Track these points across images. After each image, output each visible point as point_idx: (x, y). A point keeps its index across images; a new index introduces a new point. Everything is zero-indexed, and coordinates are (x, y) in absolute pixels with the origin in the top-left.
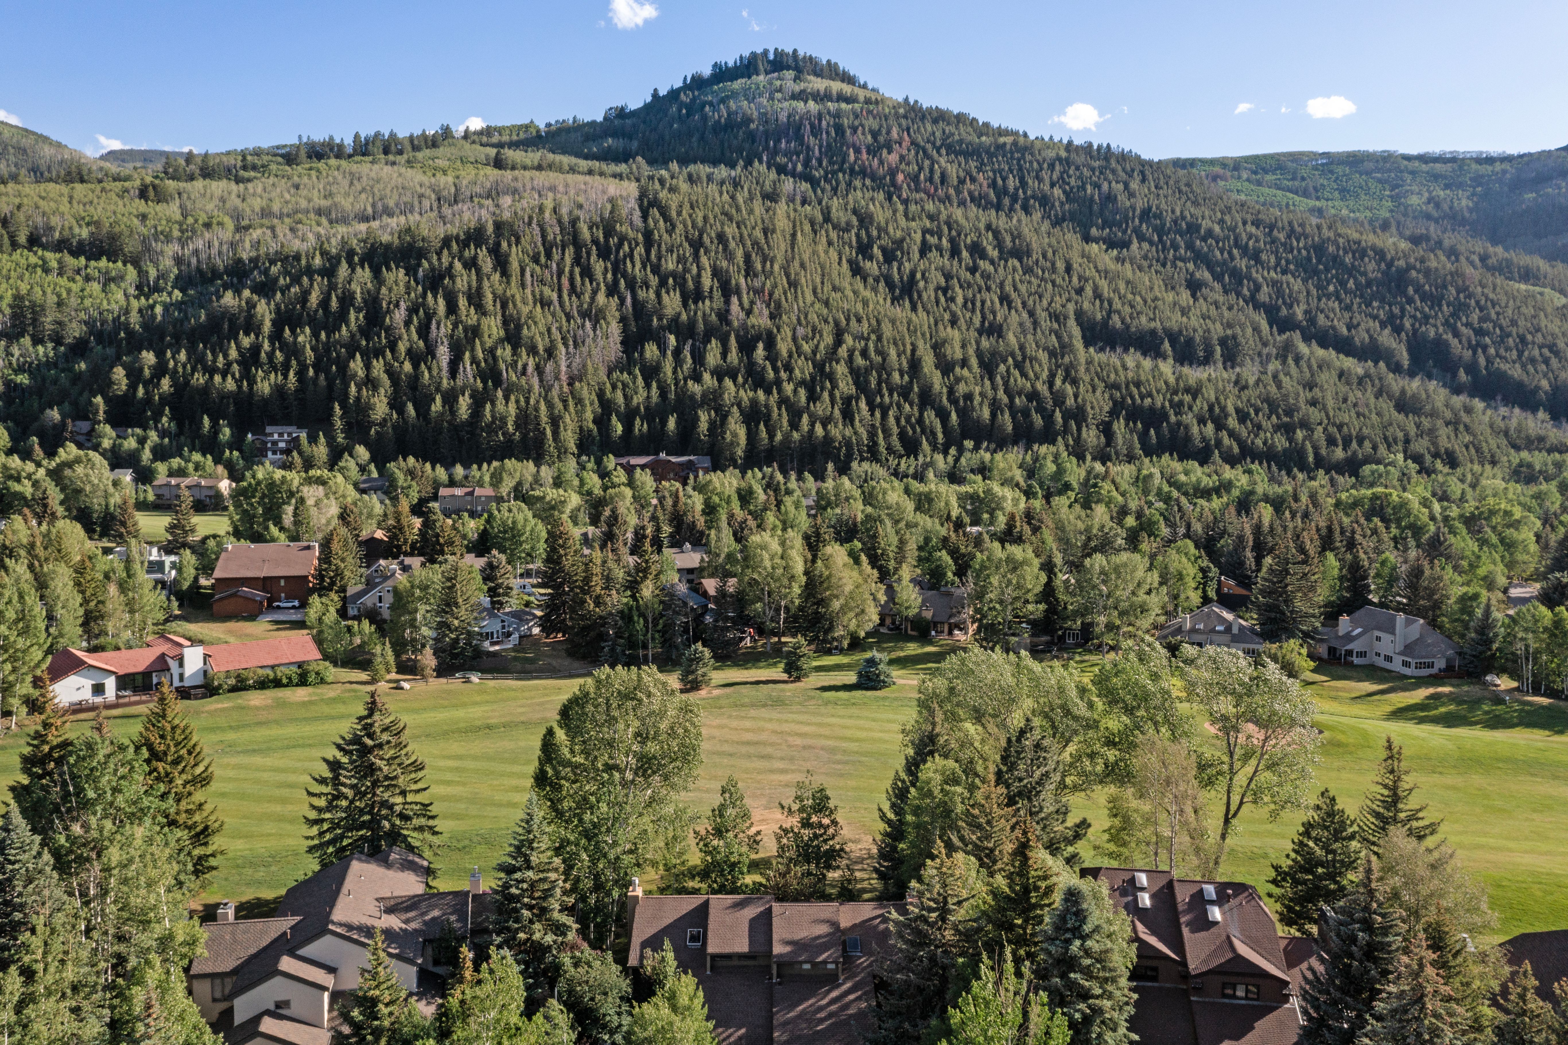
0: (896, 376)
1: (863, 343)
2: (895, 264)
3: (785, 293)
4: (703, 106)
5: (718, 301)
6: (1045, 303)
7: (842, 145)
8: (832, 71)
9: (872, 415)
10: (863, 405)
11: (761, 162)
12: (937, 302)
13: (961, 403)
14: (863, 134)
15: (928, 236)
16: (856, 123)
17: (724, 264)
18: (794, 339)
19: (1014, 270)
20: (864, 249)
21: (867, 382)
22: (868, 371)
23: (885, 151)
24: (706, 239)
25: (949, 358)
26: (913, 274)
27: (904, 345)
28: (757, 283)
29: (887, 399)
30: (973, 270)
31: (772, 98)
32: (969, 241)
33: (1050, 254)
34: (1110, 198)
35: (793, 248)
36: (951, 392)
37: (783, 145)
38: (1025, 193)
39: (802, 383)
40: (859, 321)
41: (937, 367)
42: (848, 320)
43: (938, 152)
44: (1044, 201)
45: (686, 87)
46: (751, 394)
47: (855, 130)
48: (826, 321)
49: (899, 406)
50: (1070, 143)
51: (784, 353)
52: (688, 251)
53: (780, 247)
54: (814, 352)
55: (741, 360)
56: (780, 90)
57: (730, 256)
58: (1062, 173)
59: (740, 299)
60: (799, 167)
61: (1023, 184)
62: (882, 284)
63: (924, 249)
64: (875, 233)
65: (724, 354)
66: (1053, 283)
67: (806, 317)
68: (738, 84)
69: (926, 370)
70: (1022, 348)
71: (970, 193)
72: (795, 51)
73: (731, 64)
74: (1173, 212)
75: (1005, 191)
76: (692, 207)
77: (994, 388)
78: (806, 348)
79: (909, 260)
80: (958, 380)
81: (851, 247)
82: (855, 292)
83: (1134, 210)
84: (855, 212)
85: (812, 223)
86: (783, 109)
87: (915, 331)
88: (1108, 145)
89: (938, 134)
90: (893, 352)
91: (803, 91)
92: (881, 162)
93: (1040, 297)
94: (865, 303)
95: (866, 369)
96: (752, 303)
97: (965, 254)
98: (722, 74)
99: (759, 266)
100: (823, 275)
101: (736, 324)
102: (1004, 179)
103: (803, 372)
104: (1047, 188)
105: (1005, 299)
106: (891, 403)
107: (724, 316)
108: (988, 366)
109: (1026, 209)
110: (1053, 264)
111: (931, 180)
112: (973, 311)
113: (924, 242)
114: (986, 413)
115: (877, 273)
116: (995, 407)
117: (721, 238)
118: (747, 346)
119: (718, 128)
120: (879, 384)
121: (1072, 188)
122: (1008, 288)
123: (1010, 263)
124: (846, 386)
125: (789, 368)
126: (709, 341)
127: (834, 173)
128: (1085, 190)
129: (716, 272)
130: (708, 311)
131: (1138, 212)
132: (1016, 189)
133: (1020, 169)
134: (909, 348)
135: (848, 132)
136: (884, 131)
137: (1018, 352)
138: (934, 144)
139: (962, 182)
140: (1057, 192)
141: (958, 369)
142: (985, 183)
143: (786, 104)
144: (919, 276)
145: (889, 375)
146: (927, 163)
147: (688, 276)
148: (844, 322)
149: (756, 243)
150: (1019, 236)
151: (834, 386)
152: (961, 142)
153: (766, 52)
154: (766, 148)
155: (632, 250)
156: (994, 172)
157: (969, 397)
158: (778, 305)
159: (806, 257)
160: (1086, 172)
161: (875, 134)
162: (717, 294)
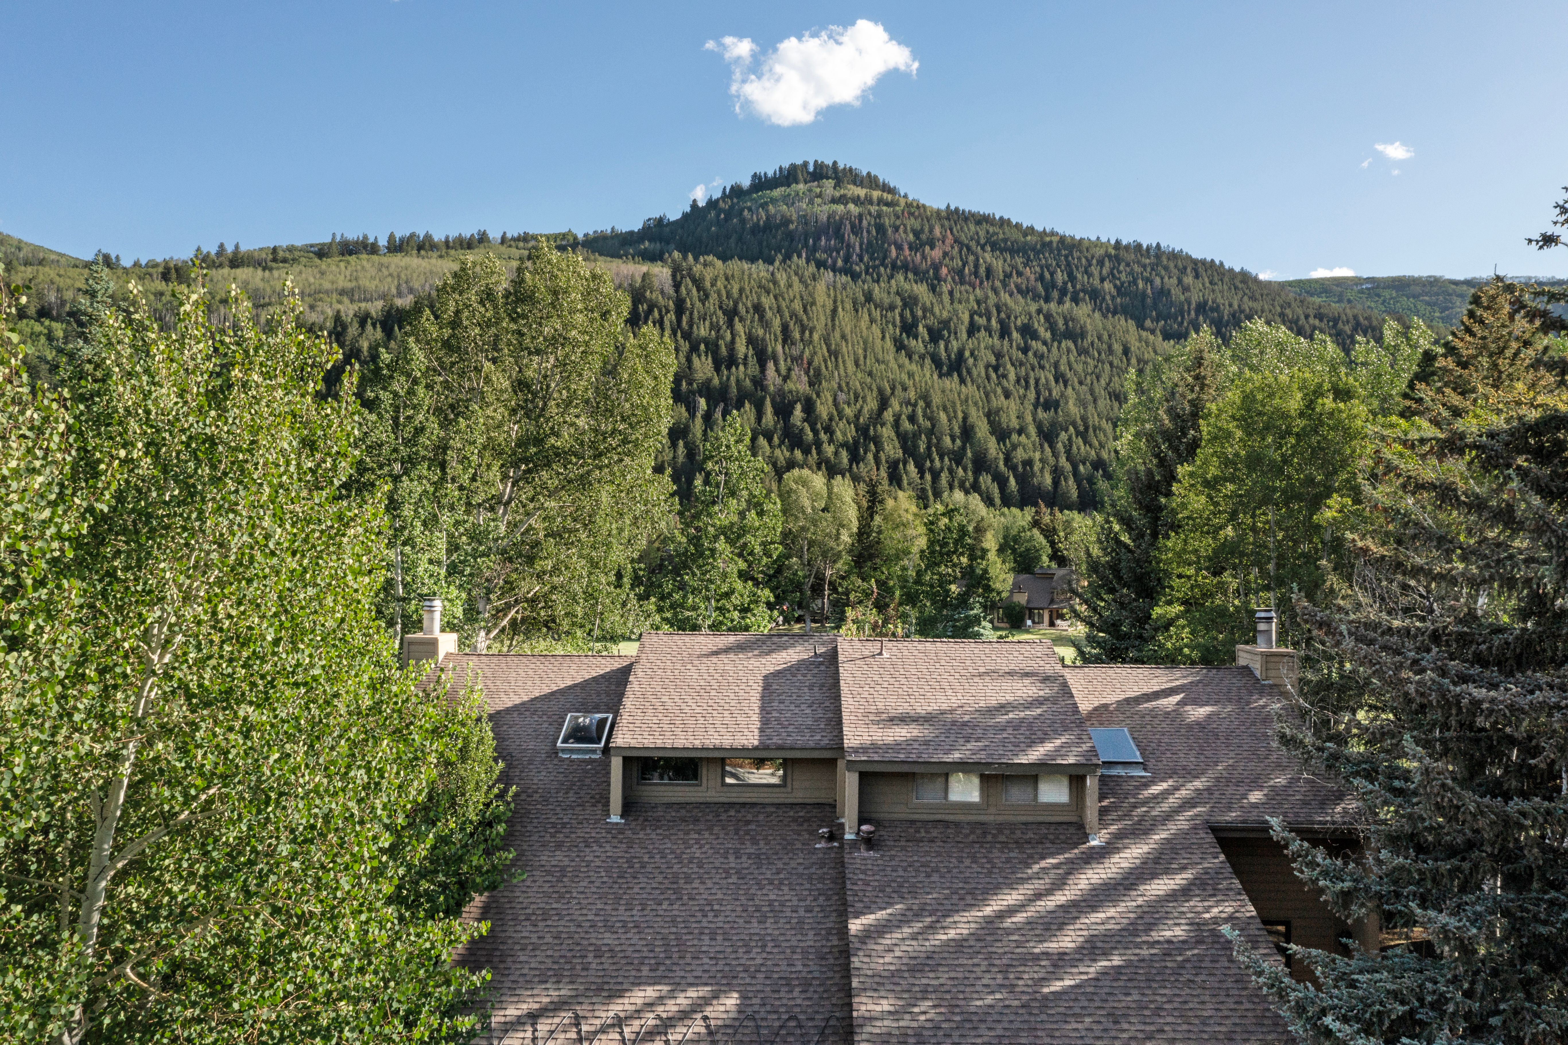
0: (947, 440)
1: (910, 409)
2: (942, 344)
3: (825, 361)
4: (742, 210)
5: (753, 368)
6: (1103, 382)
7: (883, 243)
8: (871, 181)
9: (922, 478)
10: (912, 467)
11: (799, 256)
12: (988, 378)
13: (1020, 469)
14: (905, 232)
15: (976, 317)
16: (898, 222)
17: (761, 332)
18: (835, 403)
19: (1069, 351)
20: (909, 329)
21: (916, 446)
22: (916, 436)
23: (927, 248)
24: (741, 308)
25: (1004, 426)
26: (961, 353)
27: (955, 412)
28: (795, 352)
29: (937, 464)
30: (1025, 350)
31: (811, 202)
32: (1019, 322)
33: (1105, 337)
34: (1163, 292)
35: (833, 320)
36: (1008, 459)
37: (823, 243)
38: (1074, 287)
39: (844, 445)
40: (905, 389)
41: (992, 433)
42: (893, 389)
43: (983, 248)
44: (1095, 295)
45: (724, 196)
46: (788, 454)
47: (897, 229)
48: (870, 389)
49: (951, 471)
50: (1118, 242)
51: (825, 416)
52: (723, 321)
53: (820, 320)
54: (857, 417)
55: (776, 423)
56: (820, 196)
57: (765, 324)
58: (1112, 269)
59: (776, 364)
60: (840, 263)
61: (1072, 278)
62: (928, 361)
63: (973, 330)
64: (920, 313)
65: (759, 419)
66: (1111, 364)
67: (848, 384)
68: (777, 192)
69: (979, 435)
70: (1084, 419)
71: (1018, 287)
72: (835, 163)
73: (770, 174)
74: (1230, 305)
75: (1054, 285)
76: (727, 279)
77: (1055, 455)
78: (848, 411)
79: (957, 339)
80: (1014, 447)
81: (894, 326)
82: (900, 366)
83: (1189, 304)
84: (898, 293)
85: (855, 303)
86: (823, 211)
87: (967, 401)
88: (1158, 245)
89: (982, 234)
90: (943, 416)
91: (843, 196)
92: (924, 257)
93: (1098, 378)
94: (911, 375)
95: (914, 435)
96: (789, 370)
97: (1015, 335)
98: (761, 183)
99: (797, 335)
100: (865, 350)
101: (772, 388)
102: (1052, 274)
103: (844, 434)
104: (1096, 282)
105: (1059, 377)
106: (942, 469)
107: (759, 382)
108: (1048, 435)
109: (1076, 300)
110: (1110, 347)
111: (976, 274)
112: (1027, 387)
113: (972, 322)
114: (1048, 480)
115: (923, 351)
116: (1057, 473)
117: (758, 308)
118: (783, 410)
119: (756, 229)
120: (929, 448)
121: (1122, 284)
122: (1063, 368)
123: (1063, 345)
124: (892, 449)
125: (828, 430)
126: (743, 405)
127: (875, 267)
128: (1136, 284)
129: (751, 340)
130: (742, 376)
131: (1193, 306)
132: (1065, 283)
133: (1068, 264)
134: (960, 415)
135: (890, 231)
136: (926, 229)
137: (1079, 422)
138: (978, 243)
139: (1008, 276)
140: (1107, 286)
141: (1014, 437)
142: (1032, 277)
143: (825, 208)
144: (967, 354)
145: (939, 440)
146: (971, 258)
147: (721, 342)
148: (888, 391)
149: (794, 315)
150: (1073, 320)
151: (879, 447)
152: (1005, 240)
153: (805, 164)
154: (806, 245)
155: (662, 317)
156: (1042, 268)
157: (1029, 463)
158: (818, 373)
159: (848, 330)
160: (1137, 269)
161: (917, 234)
162: (752, 361)
